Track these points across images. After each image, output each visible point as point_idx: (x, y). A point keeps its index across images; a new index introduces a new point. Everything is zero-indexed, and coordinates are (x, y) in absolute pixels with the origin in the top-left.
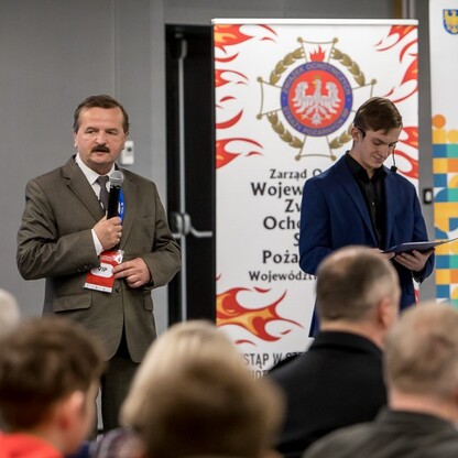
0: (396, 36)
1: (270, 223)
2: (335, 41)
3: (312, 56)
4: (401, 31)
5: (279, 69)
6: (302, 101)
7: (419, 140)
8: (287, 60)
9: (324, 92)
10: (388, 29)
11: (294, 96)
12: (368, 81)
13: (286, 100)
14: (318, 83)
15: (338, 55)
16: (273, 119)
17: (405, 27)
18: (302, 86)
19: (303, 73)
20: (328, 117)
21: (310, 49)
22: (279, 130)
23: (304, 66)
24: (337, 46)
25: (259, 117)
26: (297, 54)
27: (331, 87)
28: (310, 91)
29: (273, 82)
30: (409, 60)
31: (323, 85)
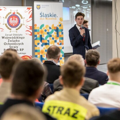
0: (28, 10)
1: (5, 44)
2: (17, 10)
3: (13, 13)
4: (29, 9)
5: (7, 16)
6: (11, 21)
7: (32, 29)
8: (8, 14)
9: (15, 20)
10: (27, 8)
11: (10, 20)
12: (23, 18)
13: (8, 21)
14: (14, 18)
15: (18, 13)
16: (6, 25)
17: (30, 8)
18: (11, 19)
19: (11, 16)
20: (16, 24)
21: (13, 12)
22: (7, 27)
23: (11, 15)
24: (18, 11)
25: (3, 24)
26: (10, 13)
27: (16, 19)
28: (13, 20)
29: (6, 18)
30: (31, 14)
31: (15, 19)
